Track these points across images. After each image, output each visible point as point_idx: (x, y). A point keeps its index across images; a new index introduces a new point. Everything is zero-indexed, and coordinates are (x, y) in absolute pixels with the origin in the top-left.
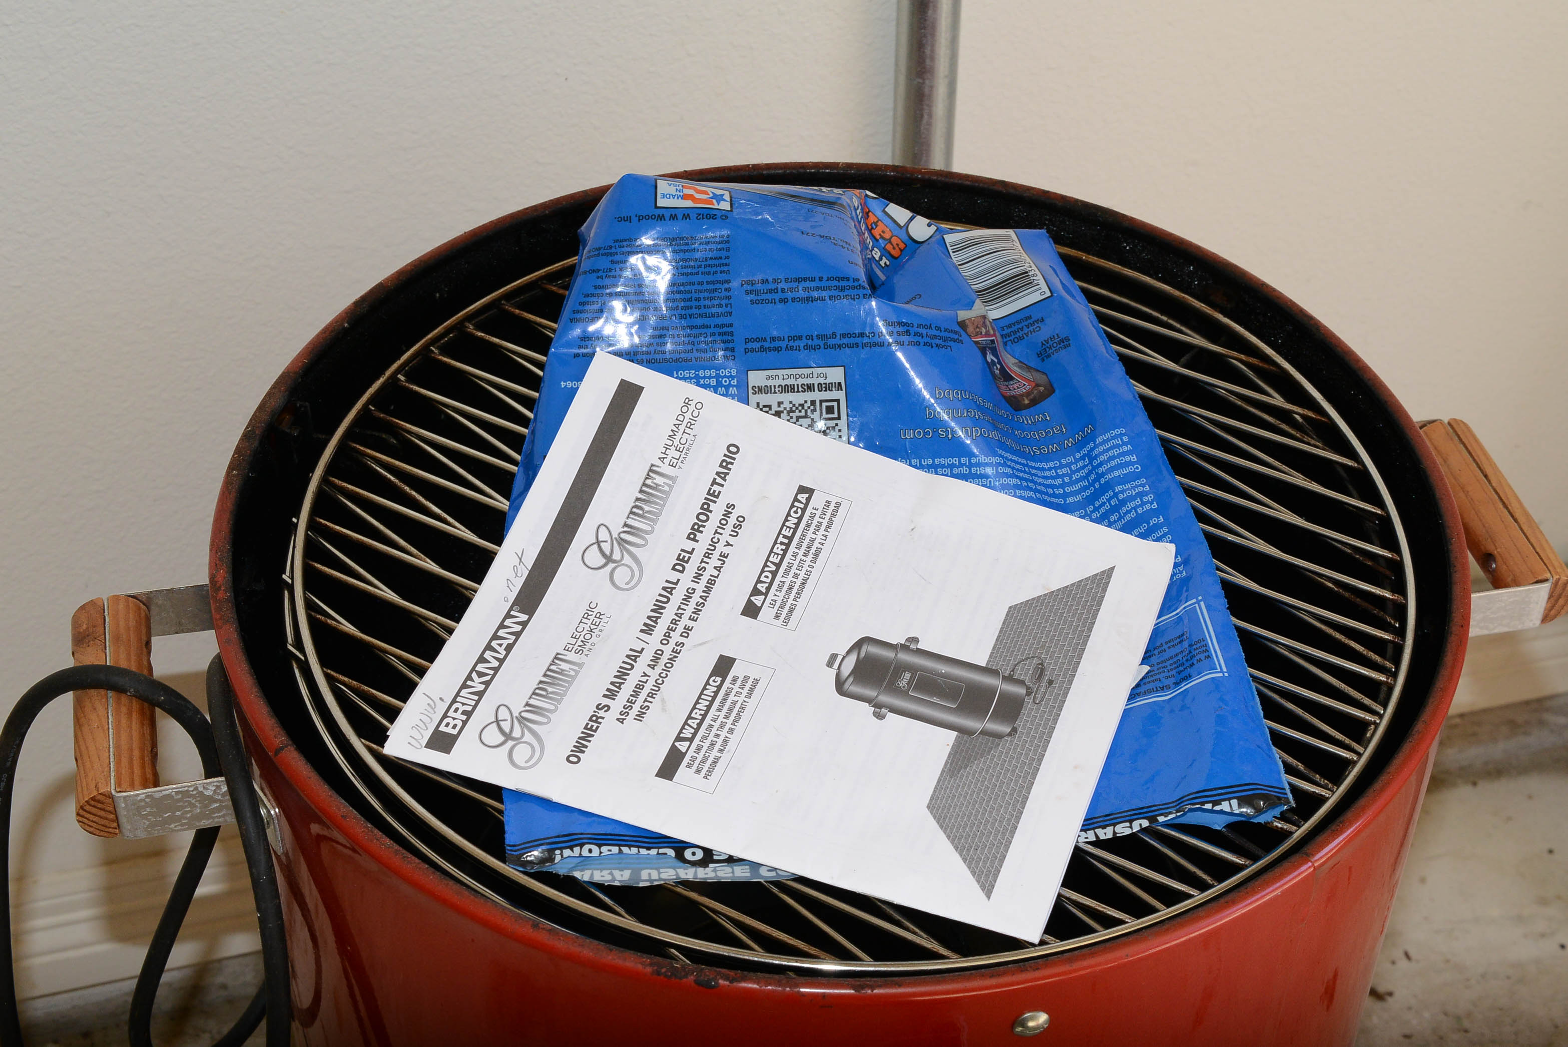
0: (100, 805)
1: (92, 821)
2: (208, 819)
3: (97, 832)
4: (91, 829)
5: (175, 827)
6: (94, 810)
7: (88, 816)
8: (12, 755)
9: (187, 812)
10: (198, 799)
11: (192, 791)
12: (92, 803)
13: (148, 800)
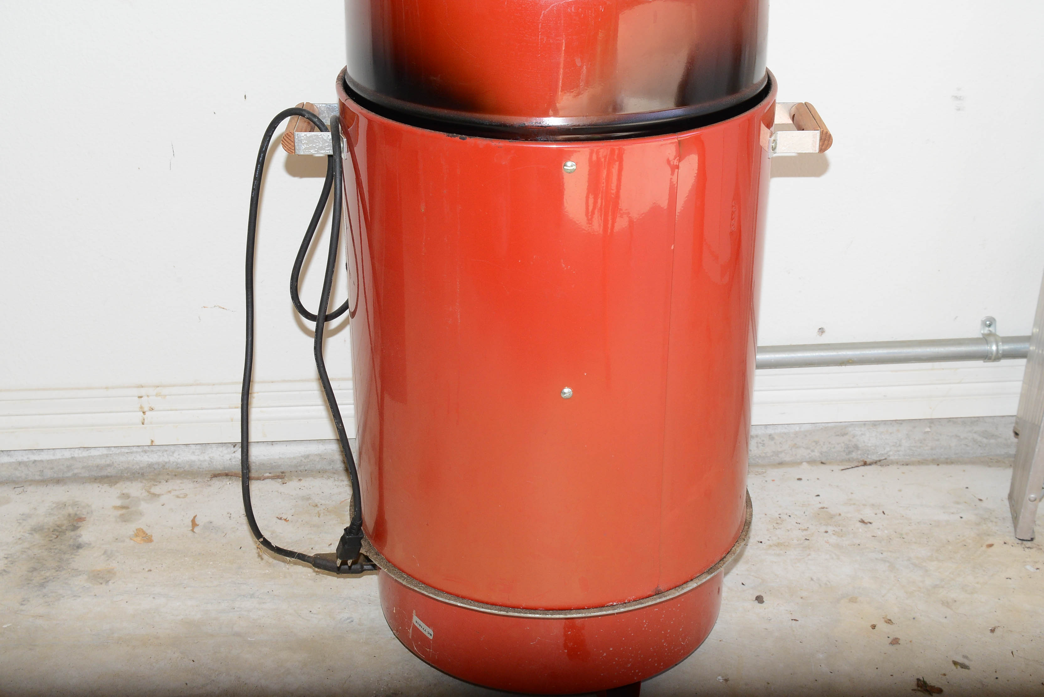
0: (289, 138)
1: (286, 145)
2: (324, 150)
3: (287, 150)
4: (285, 149)
5: (313, 151)
6: (287, 139)
7: (285, 142)
8: (265, 145)
9: (317, 145)
10: (321, 140)
11: (320, 136)
12: (287, 136)
13: (305, 137)
